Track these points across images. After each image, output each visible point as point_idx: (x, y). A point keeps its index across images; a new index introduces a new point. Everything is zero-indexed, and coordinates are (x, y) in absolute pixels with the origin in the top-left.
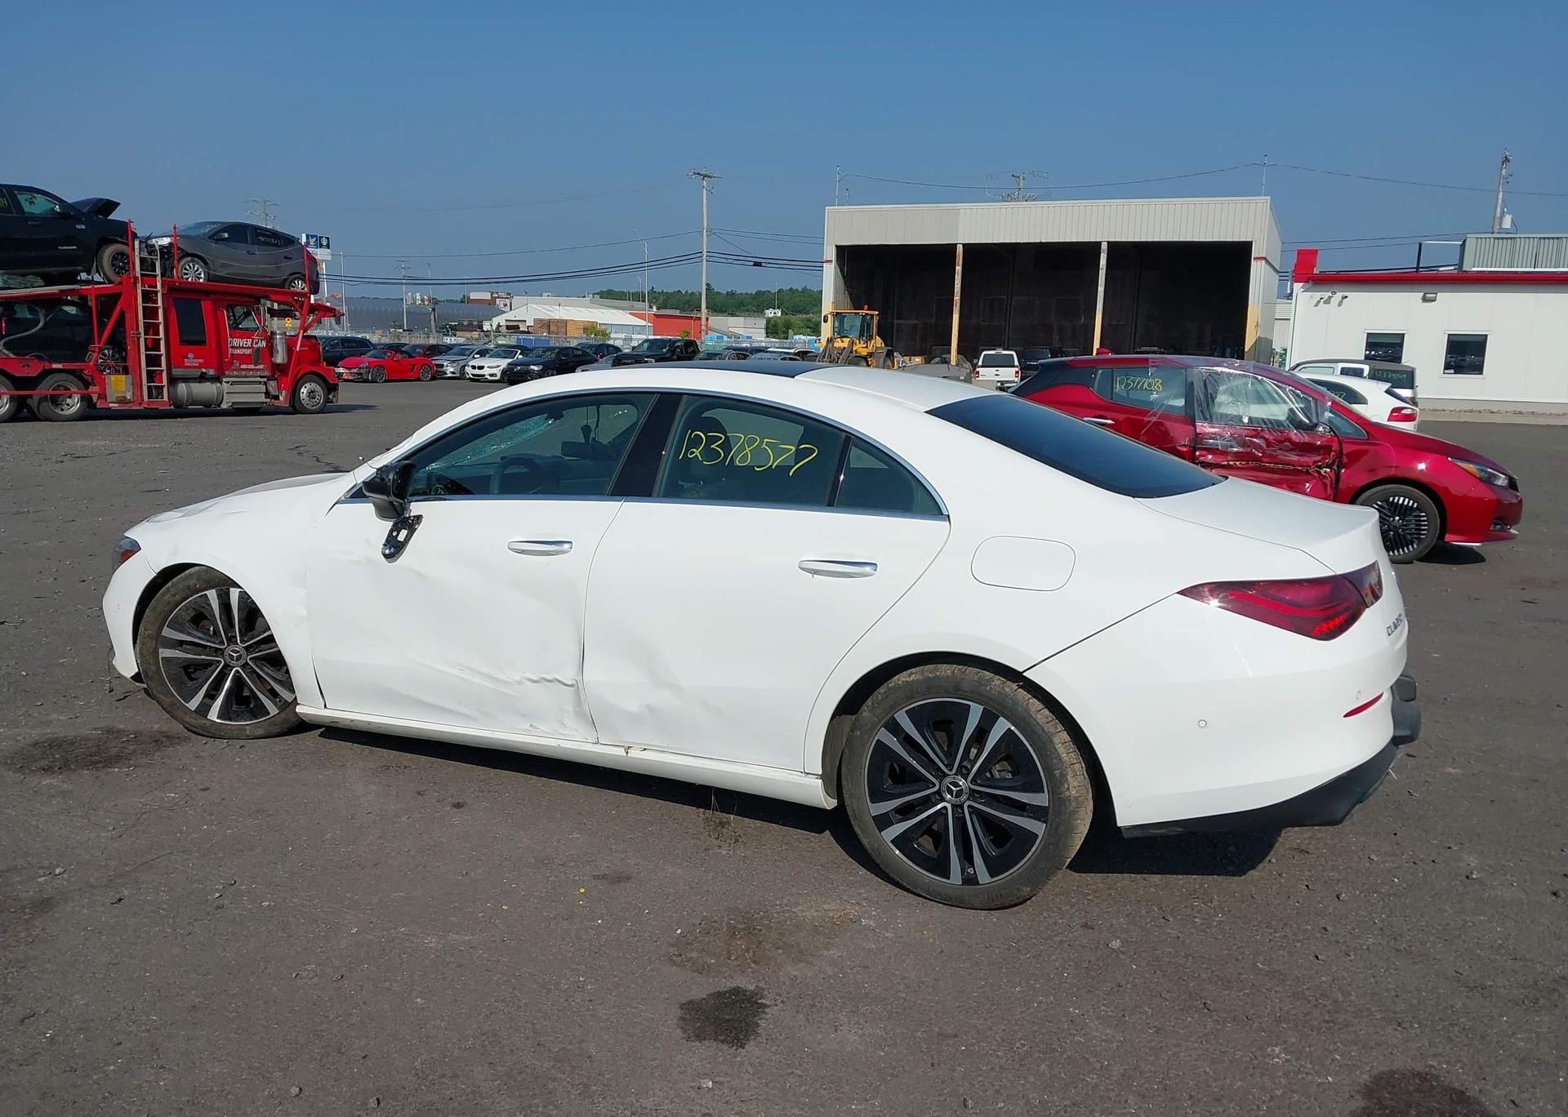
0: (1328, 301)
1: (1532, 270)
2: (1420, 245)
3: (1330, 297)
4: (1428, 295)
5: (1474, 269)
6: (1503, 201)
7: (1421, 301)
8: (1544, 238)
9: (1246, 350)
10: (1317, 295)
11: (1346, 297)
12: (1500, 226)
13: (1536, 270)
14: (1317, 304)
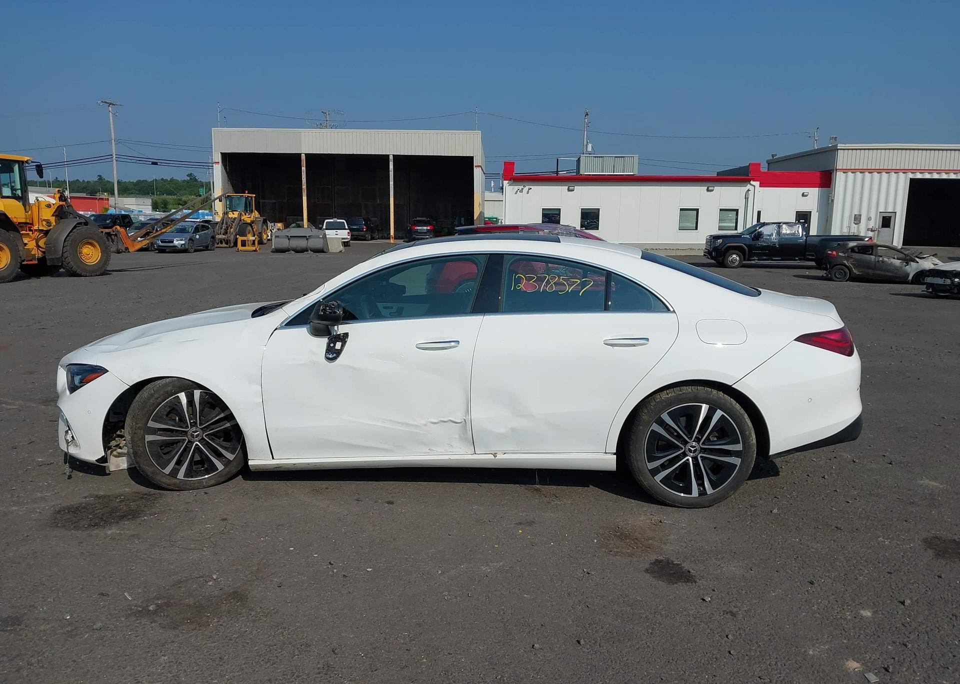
0: (521, 191)
1: (612, 174)
2: (558, 160)
3: (522, 189)
4: (570, 188)
5: (585, 173)
6: (587, 136)
7: (567, 191)
8: (617, 157)
9: (475, 219)
10: (516, 188)
11: (531, 189)
12: (587, 149)
13: (615, 174)
14: (516, 193)
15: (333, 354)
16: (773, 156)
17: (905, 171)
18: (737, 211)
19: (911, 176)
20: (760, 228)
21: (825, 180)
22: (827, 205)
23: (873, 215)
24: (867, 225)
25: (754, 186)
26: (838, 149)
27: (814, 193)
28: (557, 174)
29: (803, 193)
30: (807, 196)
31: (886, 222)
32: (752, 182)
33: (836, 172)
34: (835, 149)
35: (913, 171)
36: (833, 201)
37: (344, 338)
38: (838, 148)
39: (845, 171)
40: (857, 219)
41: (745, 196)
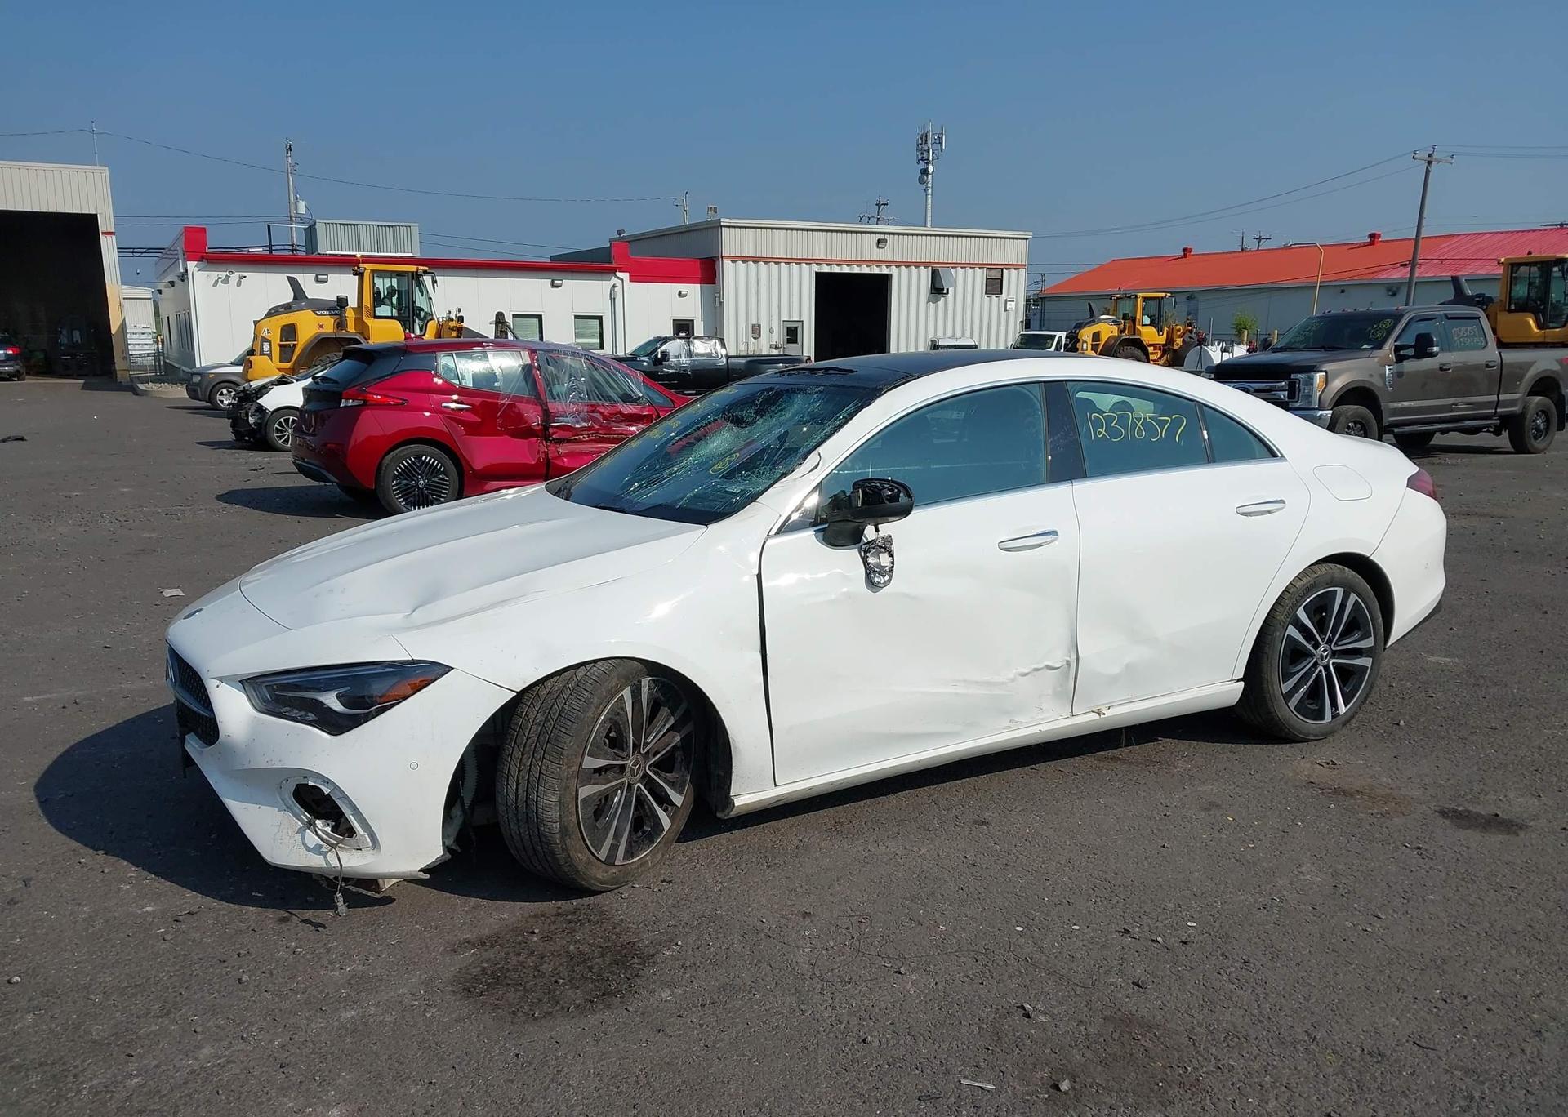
0: (226, 281)
1: (376, 254)
2: (269, 227)
3: (227, 277)
4: (320, 277)
5: (328, 252)
6: (295, 187)
7: (314, 282)
8: (381, 226)
9: (113, 332)
10: (214, 275)
11: (245, 277)
12: (296, 209)
13: (380, 254)
14: (215, 284)
15: (874, 577)
16: (619, 233)
17: (809, 262)
19: (816, 268)
20: (661, 345)
21: (708, 272)
22: (714, 309)
23: (775, 326)
24: (769, 339)
25: (622, 280)
26: (722, 226)
27: (694, 290)
28: (271, 251)
29: (680, 292)
30: (685, 296)
31: (792, 334)
32: (618, 274)
33: (722, 260)
34: (716, 227)
35: (819, 262)
36: (721, 304)
37: (886, 546)
38: (722, 224)
39: (734, 259)
40: (756, 331)
41: (611, 294)
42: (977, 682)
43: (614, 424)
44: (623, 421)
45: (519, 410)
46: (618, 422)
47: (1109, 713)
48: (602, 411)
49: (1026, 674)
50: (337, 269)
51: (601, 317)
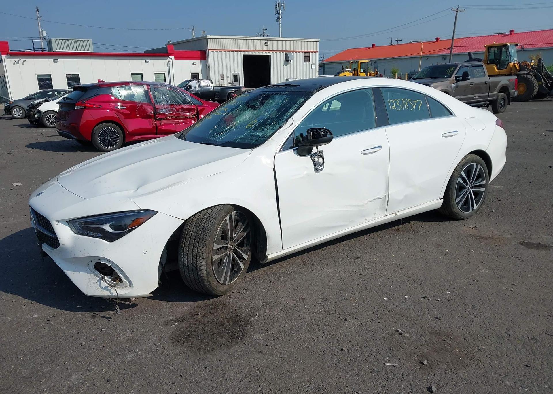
0: (18, 63)
1: (76, 51)
2: (33, 41)
3: (18, 61)
4: (55, 60)
5: (57, 51)
6: (41, 26)
7: (53, 62)
8: (77, 40)
10: (13, 60)
11: (25, 61)
12: (42, 35)
13: (78, 51)
14: (14, 64)
15: (318, 167)
16: (169, 42)
17: (240, 51)
18: (164, 74)
19: (243, 53)
20: (189, 83)
21: (203, 55)
22: (206, 69)
23: (229, 75)
24: (227, 80)
25: (172, 59)
26: (207, 38)
27: (198, 62)
28: (34, 51)
29: (193, 63)
30: (195, 65)
31: (236, 78)
32: (170, 57)
33: (208, 51)
34: (205, 39)
35: (244, 51)
36: (209, 67)
37: (320, 154)
38: (208, 37)
39: (213, 50)
40: (222, 77)
41: (168, 65)
42: (354, 206)
43: (181, 112)
44: (184, 111)
45: (144, 108)
46: (182, 112)
47: (399, 214)
48: (176, 107)
49: (371, 201)
50: (62, 57)
51: (165, 73)
